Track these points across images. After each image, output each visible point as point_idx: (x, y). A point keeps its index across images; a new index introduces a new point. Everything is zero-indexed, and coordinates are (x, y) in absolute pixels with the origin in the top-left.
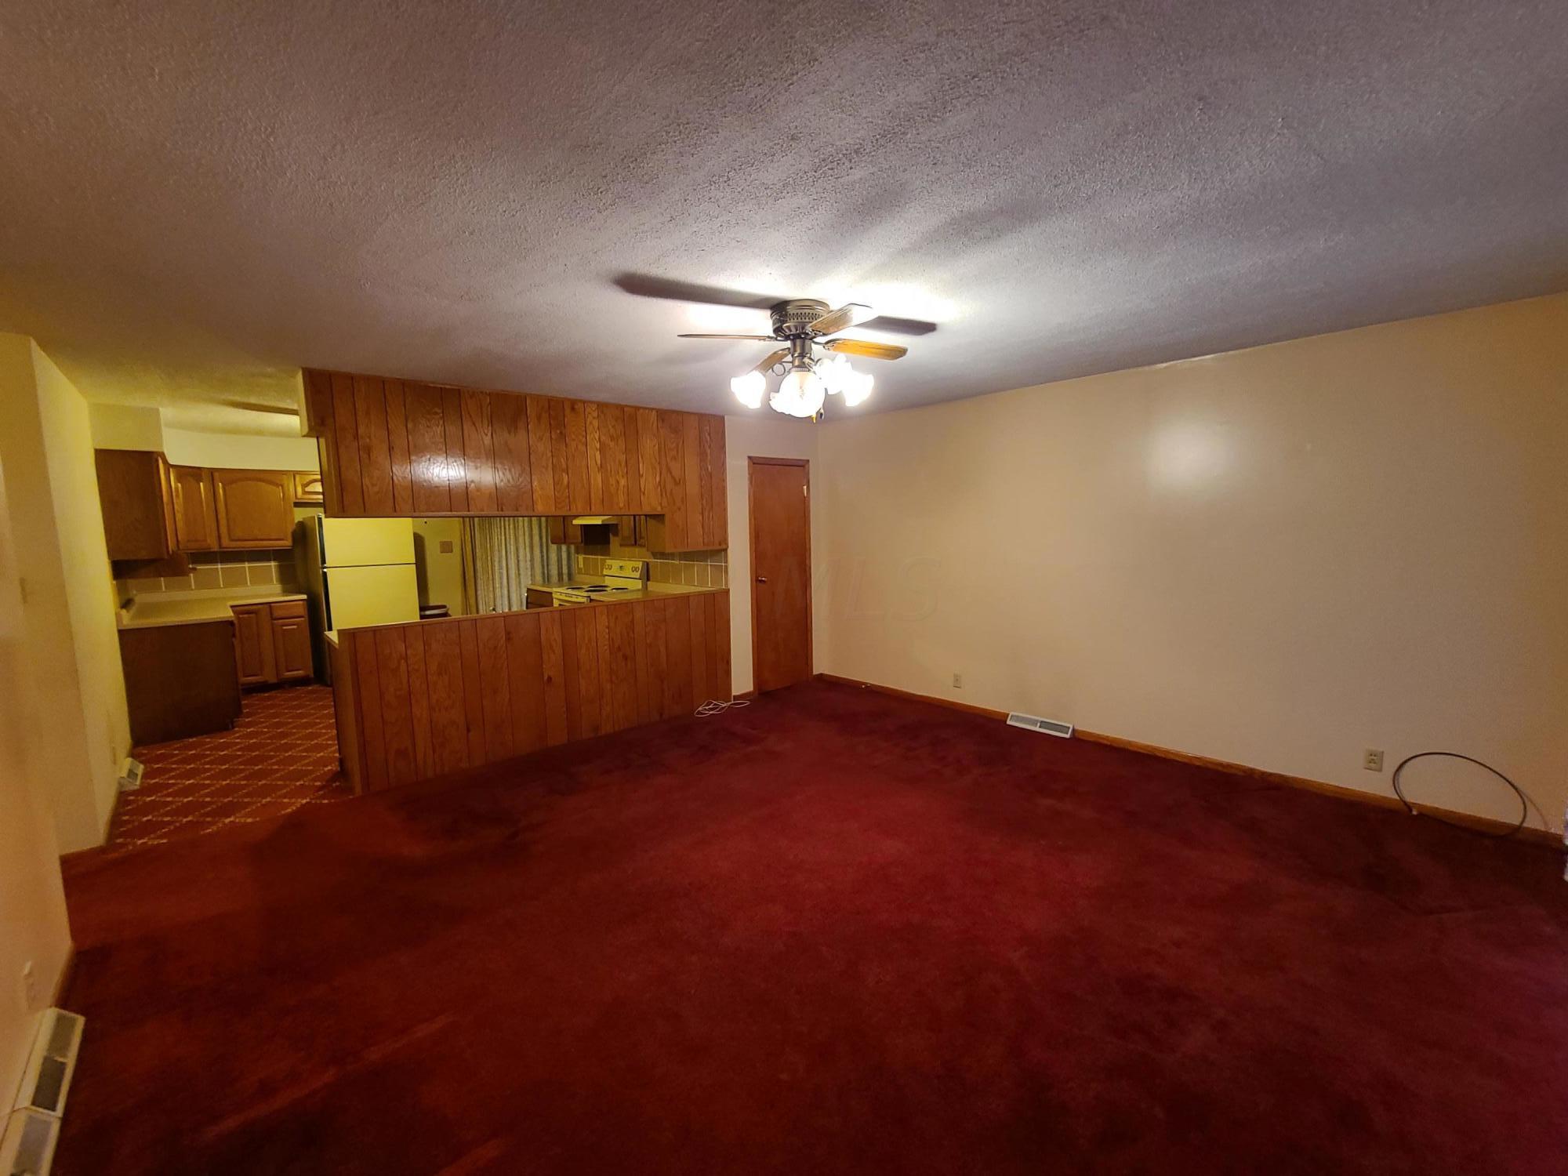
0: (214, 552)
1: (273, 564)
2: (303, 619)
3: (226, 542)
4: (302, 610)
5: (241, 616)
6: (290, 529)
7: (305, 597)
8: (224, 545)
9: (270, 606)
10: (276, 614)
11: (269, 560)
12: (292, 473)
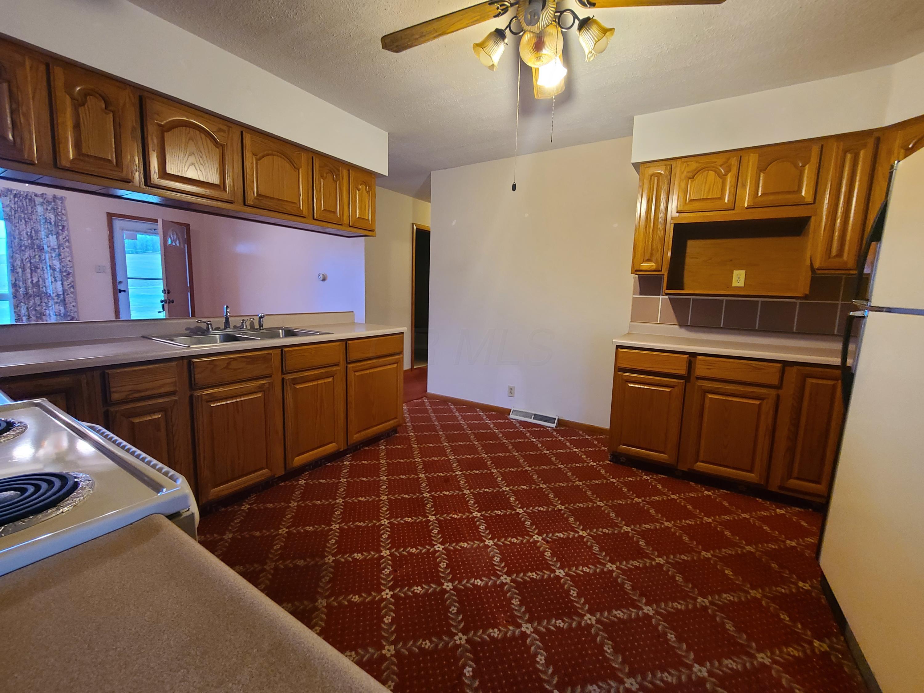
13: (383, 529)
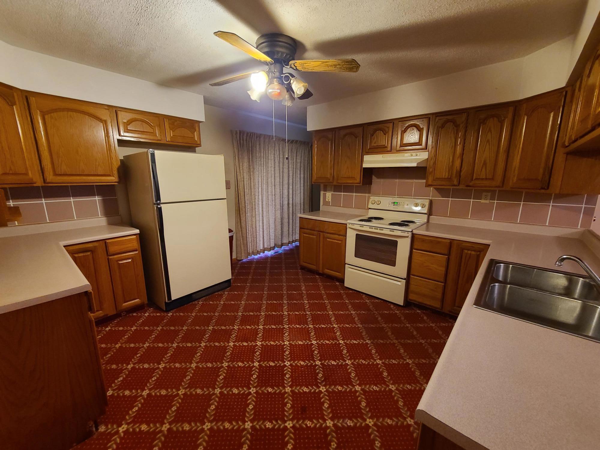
0: (38, 187)
1: (97, 198)
2: (137, 252)
3: (50, 177)
4: (136, 245)
5: (76, 255)
6: (116, 164)
7: (137, 231)
8: (48, 181)
9: (105, 242)
10: (112, 249)
11: (94, 195)
12: (114, 110)
13: (285, 330)
